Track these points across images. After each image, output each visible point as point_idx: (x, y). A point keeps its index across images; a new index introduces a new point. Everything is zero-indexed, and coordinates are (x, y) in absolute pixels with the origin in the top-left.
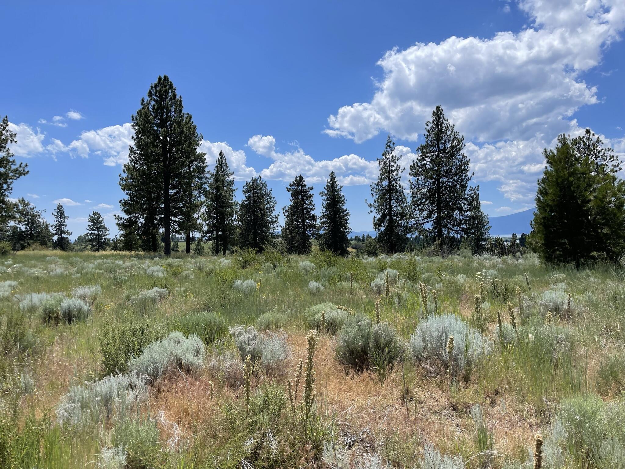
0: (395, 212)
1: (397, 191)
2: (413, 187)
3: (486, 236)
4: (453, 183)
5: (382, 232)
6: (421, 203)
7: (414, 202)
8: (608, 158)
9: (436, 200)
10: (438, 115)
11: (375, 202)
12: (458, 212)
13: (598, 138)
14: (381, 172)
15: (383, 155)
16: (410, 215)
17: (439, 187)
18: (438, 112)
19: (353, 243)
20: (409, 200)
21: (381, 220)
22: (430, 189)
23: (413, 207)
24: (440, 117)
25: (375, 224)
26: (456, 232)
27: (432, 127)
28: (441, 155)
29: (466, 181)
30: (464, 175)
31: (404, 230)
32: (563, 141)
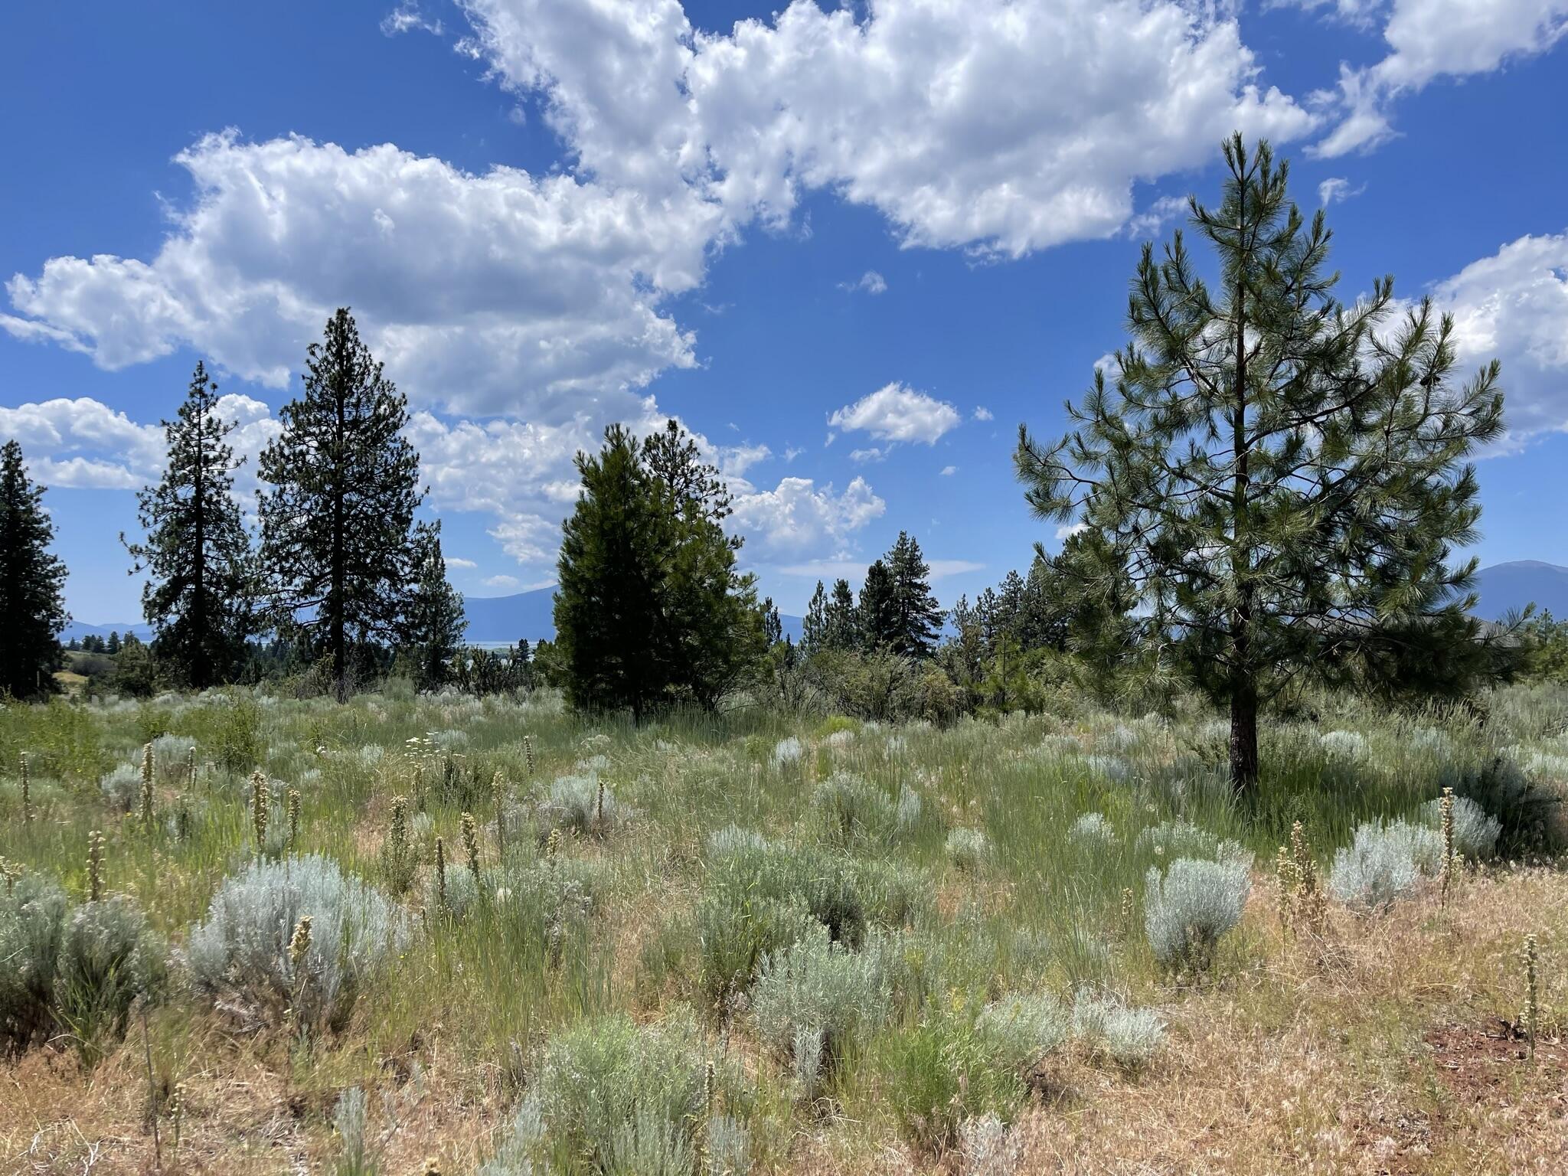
0: (213, 573)
1: (220, 517)
2: (268, 509)
3: (456, 645)
4: (375, 509)
5: (169, 628)
6: (289, 554)
7: (271, 551)
8: (709, 486)
9: (328, 548)
10: (343, 331)
11: (152, 541)
12: (388, 582)
13: (691, 442)
14: (173, 459)
15: (181, 412)
16: (257, 584)
17: (340, 517)
18: (342, 325)
19: (78, 656)
20: (256, 544)
21: (168, 596)
22: (316, 518)
23: (267, 563)
24: (346, 339)
25: (149, 606)
26: (381, 633)
27: (326, 359)
28: (347, 434)
29: (409, 507)
30: (405, 491)
31: (238, 625)
32: (617, 438)
